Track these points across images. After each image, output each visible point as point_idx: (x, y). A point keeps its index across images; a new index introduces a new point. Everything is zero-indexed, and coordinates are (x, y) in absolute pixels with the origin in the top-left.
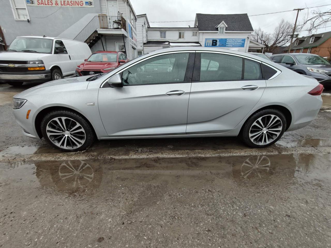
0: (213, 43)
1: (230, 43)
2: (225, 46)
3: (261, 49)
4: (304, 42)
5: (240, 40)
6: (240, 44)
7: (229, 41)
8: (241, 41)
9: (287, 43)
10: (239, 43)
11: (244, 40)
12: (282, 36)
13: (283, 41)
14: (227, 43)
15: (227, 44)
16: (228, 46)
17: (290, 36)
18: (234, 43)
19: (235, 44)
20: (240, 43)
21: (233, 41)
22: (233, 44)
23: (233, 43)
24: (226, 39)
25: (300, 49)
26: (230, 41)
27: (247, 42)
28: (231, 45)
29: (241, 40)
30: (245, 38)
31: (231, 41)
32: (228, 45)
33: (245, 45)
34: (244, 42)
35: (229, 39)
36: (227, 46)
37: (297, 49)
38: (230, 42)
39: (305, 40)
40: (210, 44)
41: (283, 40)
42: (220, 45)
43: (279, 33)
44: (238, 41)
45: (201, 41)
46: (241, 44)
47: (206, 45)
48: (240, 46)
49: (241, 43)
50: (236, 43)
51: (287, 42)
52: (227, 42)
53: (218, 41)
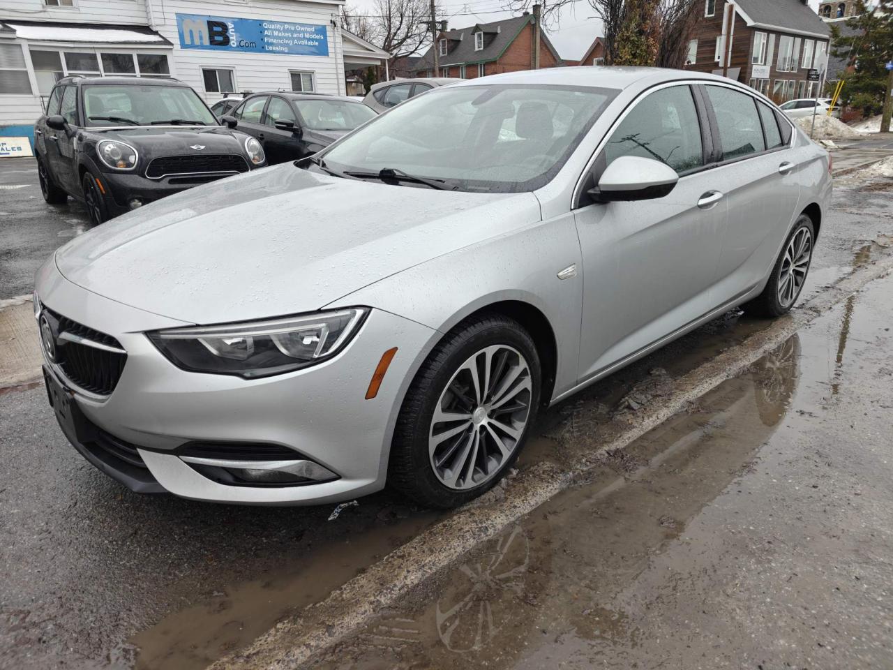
0: (212, 34)
1: (280, 38)
2: (262, 50)
3: (379, 63)
4: (461, 46)
5: (309, 29)
6: (310, 43)
7: (273, 30)
8: (311, 33)
9: (421, 46)
10: (309, 40)
11: (322, 30)
12: (401, 22)
13: (409, 41)
14: (267, 36)
15: (266, 39)
16: (274, 49)
17: (424, 26)
18: (293, 39)
19: (296, 42)
20: (313, 40)
21: (285, 31)
22: (291, 42)
23: (288, 38)
24: (260, 23)
25: (457, 67)
26: (276, 30)
27: (334, 37)
28: (282, 45)
29: (313, 29)
30: (323, 23)
31: (279, 31)
32: (272, 44)
33: (330, 50)
34: (325, 37)
35: (271, 23)
36: (271, 48)
37: (451, 68)
38: (276, 33)
39: (461, 39)
40: (201, 38)
41: (407, 37)
42: (242, 44)
43: (390, 14)
44: (304, 32)
45: (158, 22)
46: (317, 44)
47: (188, 41)
48: (314, 50)
49: (316, 40)
50: (299, 39)
51: (421, 42)
52: (266, 33)
53: (230, 26)
